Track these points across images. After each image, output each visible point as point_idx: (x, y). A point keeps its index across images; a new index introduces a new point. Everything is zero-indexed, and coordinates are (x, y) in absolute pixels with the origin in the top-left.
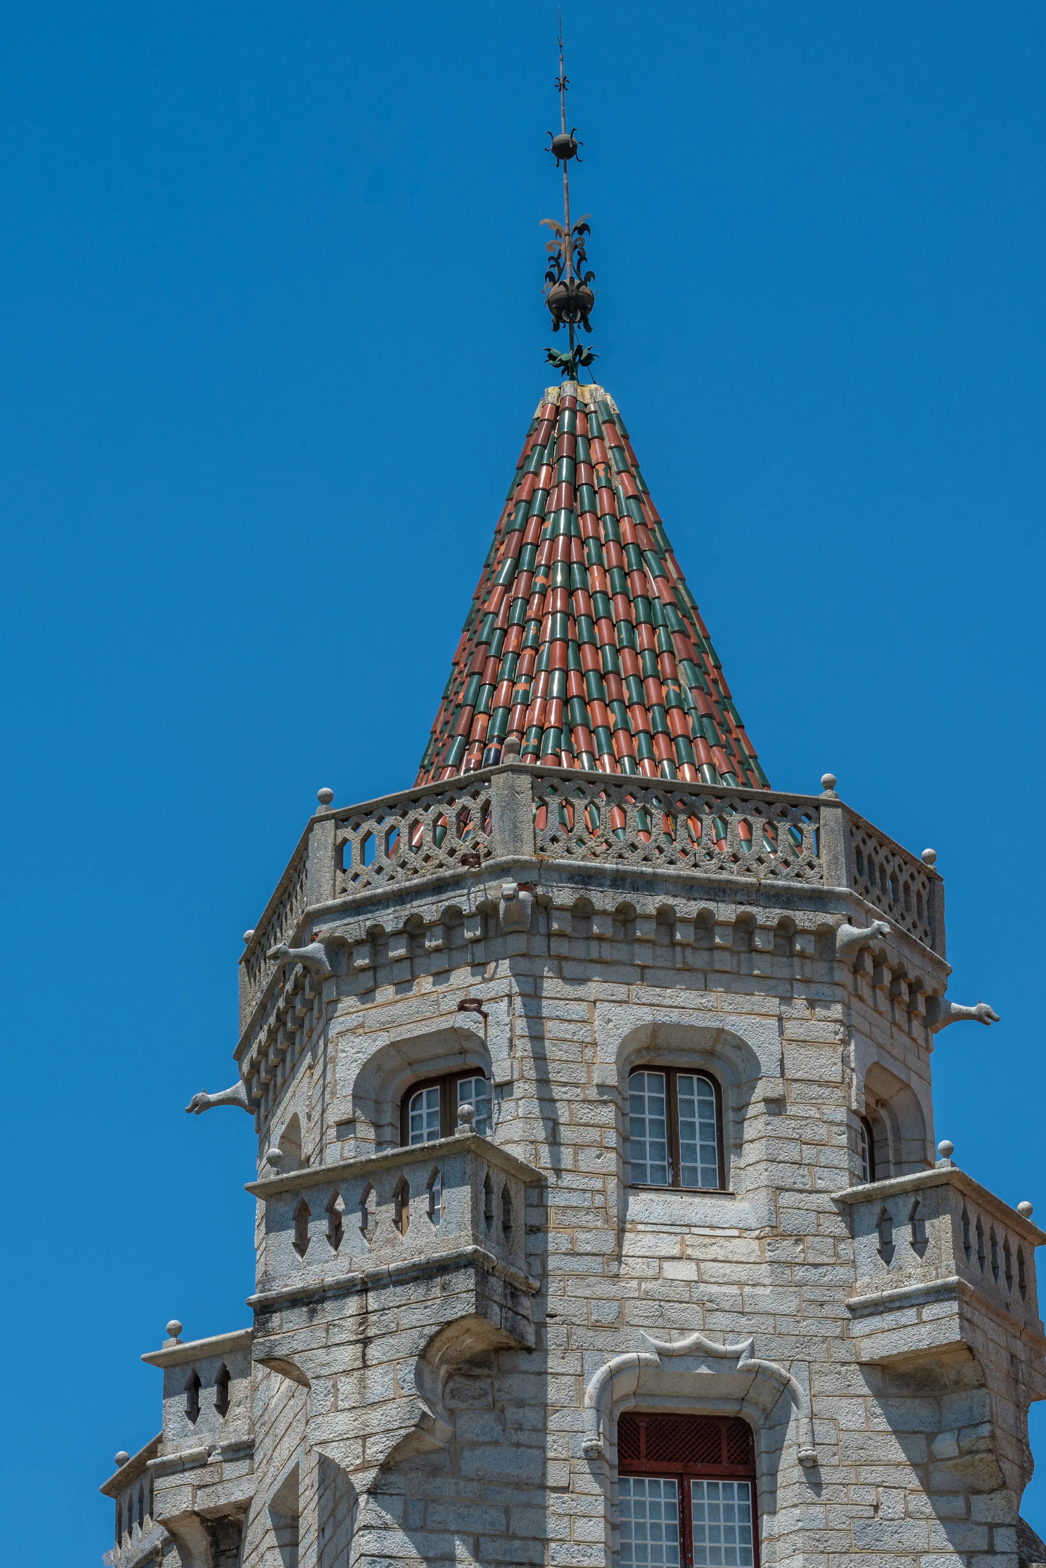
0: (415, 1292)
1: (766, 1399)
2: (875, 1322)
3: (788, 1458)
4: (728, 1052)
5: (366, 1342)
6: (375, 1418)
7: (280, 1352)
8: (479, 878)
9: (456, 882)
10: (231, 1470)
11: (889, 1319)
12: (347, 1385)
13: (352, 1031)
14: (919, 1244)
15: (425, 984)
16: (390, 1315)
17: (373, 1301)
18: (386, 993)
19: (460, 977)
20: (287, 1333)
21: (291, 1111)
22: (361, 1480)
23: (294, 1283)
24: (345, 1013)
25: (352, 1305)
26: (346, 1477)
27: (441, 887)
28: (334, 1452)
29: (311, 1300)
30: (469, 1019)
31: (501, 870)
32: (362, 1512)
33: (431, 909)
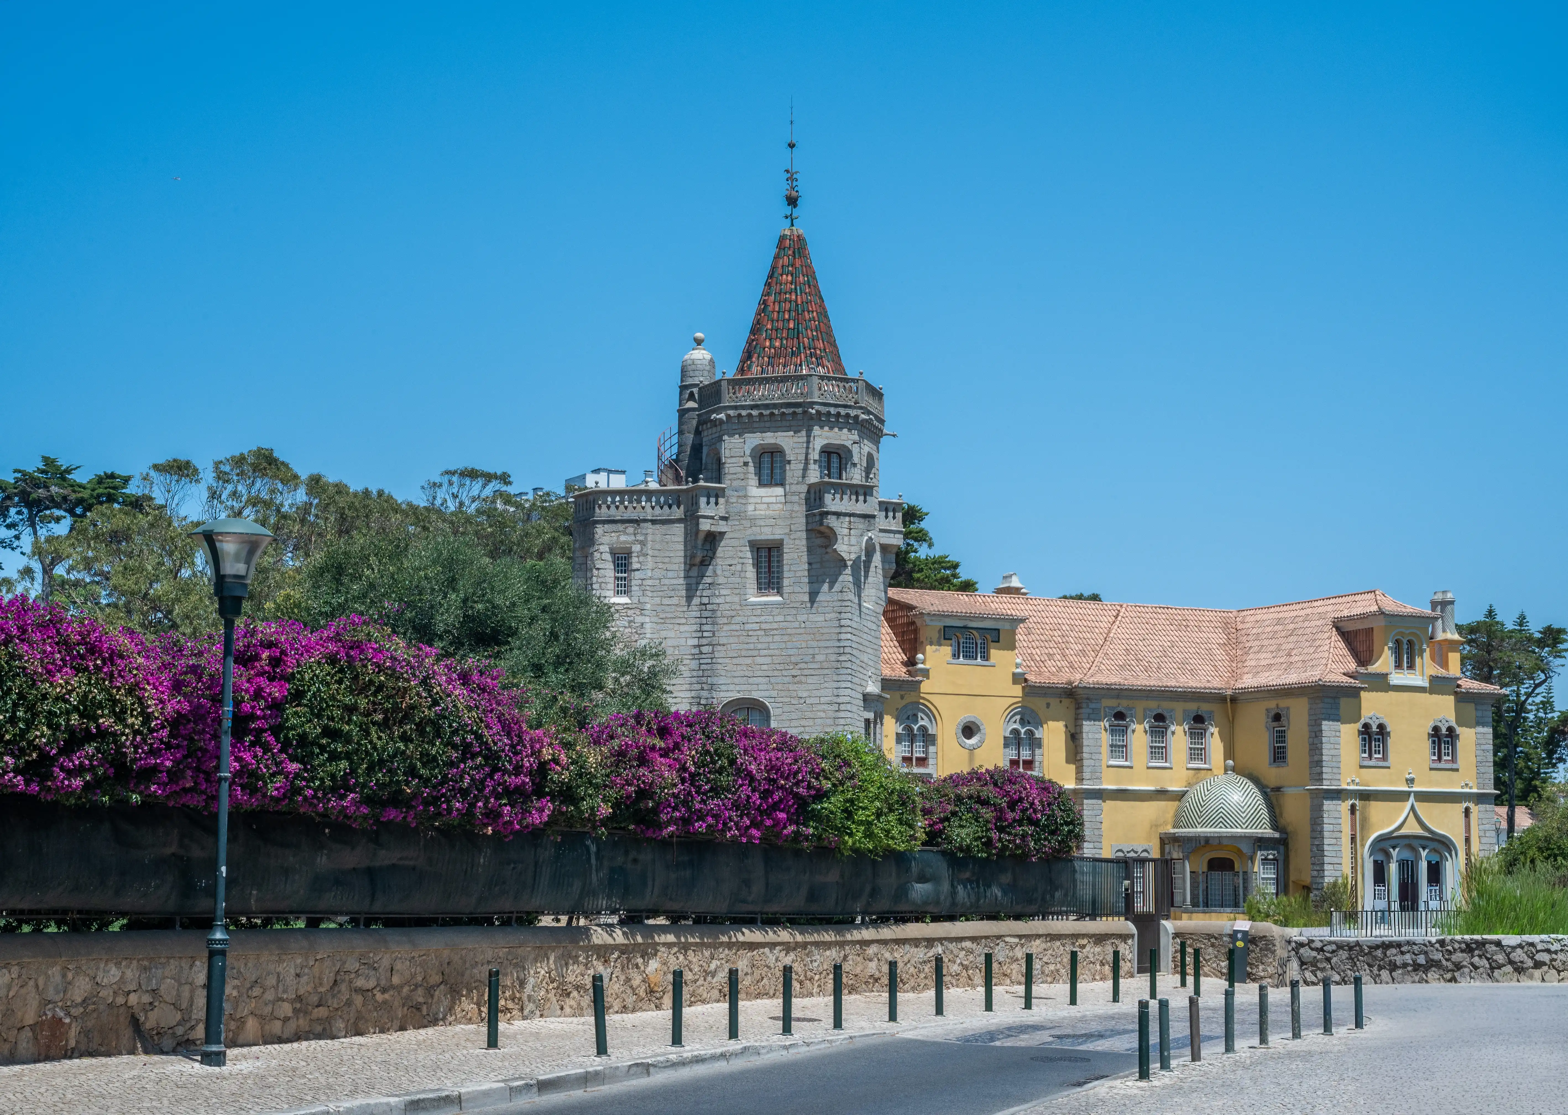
0: (862, 520)
1: (873, 549)
2: (885, 535)
3: (874, 565)
5: (850, 529)
6: (853, 549)
7: (829, 524)
10: (721, 522)
11: (887, 535)
12: (846, 539)
14: (894, 518)
15: (836, 430)
16: (856, 524)
17: (852, 519)
18: (827, 429)
19: (845, 431)
20: (832, 521)
21: (772, 441)
22: (849, 563)
23: (833, 509)
24: (816, 430)
25: (847, 519)
26: (843, 560)
27: (845, 406)
28: (843, 554)
29: (838, 514)
30: (848, 444)
31: (861, 408)
32: (848, 571)
33: (843, 412)
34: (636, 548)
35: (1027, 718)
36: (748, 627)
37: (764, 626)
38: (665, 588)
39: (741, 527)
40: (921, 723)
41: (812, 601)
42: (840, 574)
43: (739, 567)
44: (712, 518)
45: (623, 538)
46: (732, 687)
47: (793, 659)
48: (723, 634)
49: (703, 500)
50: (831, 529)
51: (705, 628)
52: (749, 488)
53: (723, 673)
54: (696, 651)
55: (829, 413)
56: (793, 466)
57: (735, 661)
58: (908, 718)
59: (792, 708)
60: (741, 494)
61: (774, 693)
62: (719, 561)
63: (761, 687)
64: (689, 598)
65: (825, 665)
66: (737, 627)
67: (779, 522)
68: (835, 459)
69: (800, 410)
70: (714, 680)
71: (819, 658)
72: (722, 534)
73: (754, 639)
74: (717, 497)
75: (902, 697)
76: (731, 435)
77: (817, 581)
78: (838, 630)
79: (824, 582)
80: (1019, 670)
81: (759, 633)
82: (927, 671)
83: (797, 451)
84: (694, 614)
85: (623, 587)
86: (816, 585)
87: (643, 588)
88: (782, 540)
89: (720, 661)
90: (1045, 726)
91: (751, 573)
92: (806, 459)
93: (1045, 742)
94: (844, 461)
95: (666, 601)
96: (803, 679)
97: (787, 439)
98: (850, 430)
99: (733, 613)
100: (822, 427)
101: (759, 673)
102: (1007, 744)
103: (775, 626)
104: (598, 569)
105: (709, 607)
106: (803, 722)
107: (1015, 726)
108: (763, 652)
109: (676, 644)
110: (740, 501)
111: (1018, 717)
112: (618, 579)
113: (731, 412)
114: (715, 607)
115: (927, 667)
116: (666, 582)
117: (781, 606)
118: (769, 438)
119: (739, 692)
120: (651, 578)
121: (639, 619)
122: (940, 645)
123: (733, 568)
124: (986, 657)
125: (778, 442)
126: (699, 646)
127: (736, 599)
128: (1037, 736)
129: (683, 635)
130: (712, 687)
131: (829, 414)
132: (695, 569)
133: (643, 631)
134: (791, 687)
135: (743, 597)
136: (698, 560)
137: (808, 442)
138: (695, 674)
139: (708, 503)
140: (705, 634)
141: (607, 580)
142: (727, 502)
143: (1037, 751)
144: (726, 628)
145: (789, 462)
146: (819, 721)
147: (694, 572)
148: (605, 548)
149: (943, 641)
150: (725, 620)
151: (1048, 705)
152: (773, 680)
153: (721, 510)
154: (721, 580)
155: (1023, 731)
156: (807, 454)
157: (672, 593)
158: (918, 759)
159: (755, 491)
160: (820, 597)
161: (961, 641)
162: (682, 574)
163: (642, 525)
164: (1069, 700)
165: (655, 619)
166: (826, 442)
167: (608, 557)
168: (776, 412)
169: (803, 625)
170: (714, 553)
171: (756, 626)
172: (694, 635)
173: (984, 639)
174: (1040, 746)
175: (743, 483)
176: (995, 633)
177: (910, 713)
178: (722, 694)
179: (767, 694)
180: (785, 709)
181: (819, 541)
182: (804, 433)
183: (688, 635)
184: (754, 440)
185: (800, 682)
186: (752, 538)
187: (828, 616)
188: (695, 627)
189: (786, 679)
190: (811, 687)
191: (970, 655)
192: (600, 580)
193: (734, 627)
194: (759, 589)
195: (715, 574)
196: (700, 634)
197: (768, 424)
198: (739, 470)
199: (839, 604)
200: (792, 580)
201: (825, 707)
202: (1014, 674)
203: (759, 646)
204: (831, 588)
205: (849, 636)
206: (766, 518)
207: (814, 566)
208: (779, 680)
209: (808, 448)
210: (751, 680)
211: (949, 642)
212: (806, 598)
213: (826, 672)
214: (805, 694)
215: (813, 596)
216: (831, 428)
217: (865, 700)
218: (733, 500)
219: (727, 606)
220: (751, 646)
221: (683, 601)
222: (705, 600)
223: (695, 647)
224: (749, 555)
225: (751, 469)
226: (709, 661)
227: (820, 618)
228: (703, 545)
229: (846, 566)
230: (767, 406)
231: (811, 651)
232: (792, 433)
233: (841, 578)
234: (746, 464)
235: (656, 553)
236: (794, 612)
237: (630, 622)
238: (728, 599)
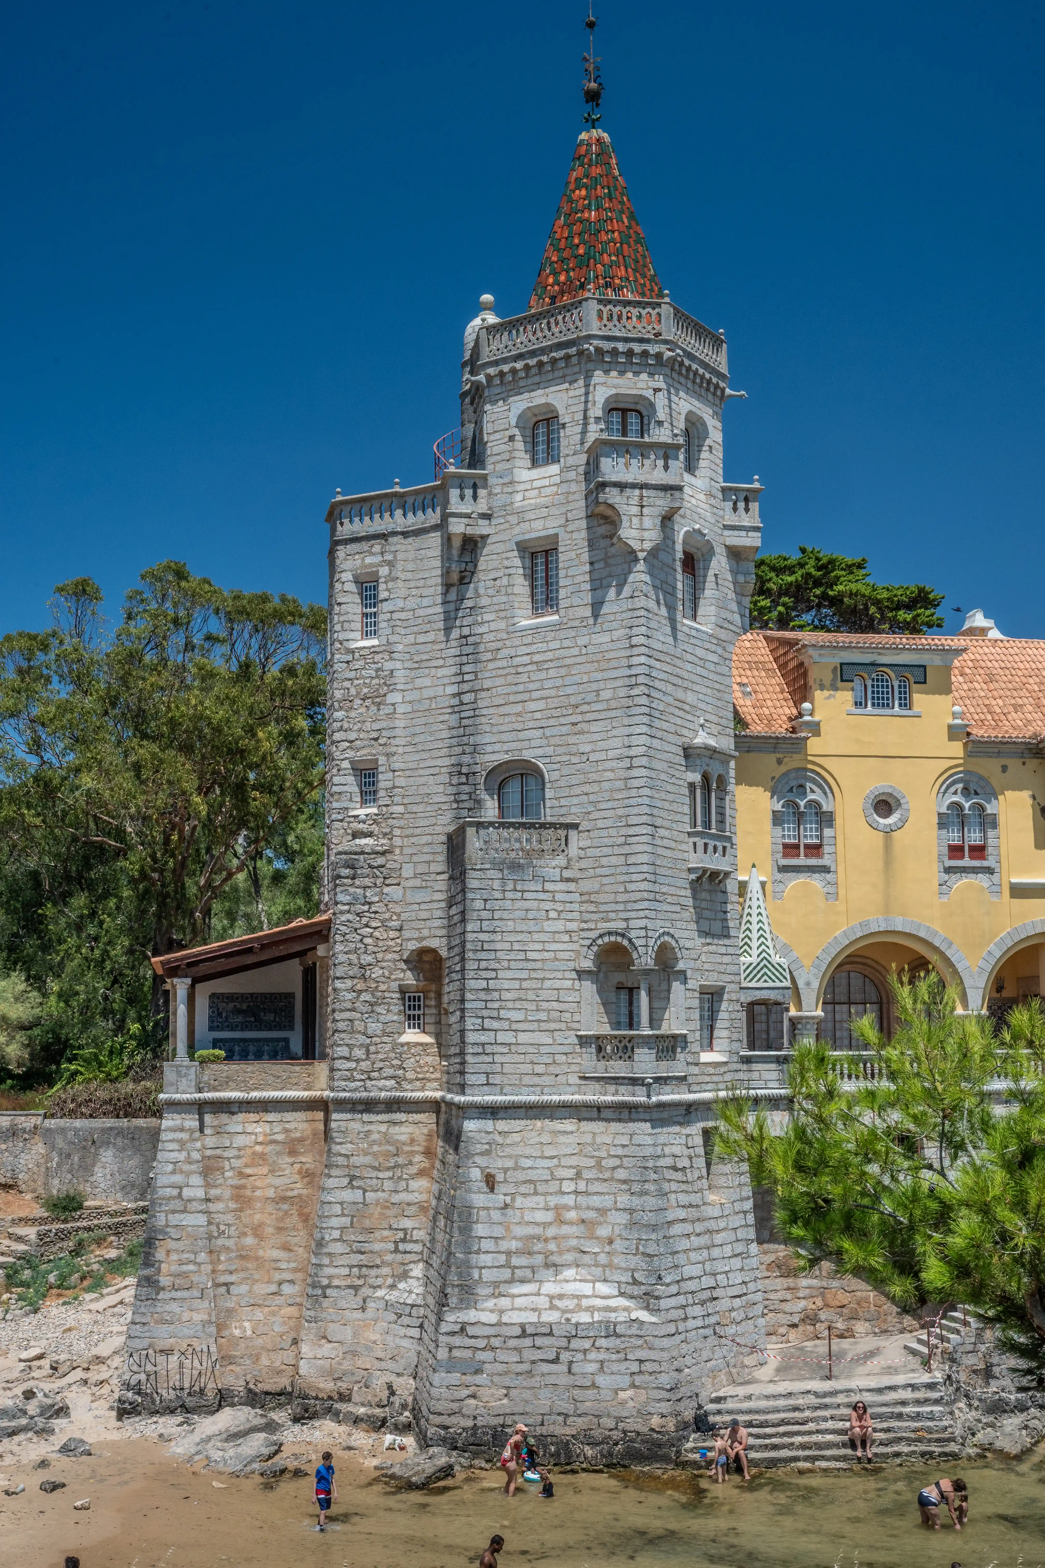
0: (661, 494)
1: (705, 550)
2: (731, 532)
3: (711, 573)
4: (699, 425)
5: (642, 507)
6: (646, 535)
7: (610, 502)
8: (656, 342)
9: (648, 341)
10: (481, 522)
11: (736, 533)
12: (635, 520)
13: (602, 384)
14: (747, 510)
15: (630, 375)
16: (651, 500)
17: (645, 492)
18: (614, 374)
19: (644, 376)
20: (612, 496)
21: (542, 401)
22: (641, 555)
23: (614, 478)
24: (598, 376)
25: (637, 492)
26: (633, 552)
27: (641, 340)
28: (631, 542)
29: (622, 486)
30: (649, 394)
31: (666, 342)
32: (641, 566)
33: (637, 348)
34: (384, 571)
35: (972, 787)
36: (517, 661)
37: (537, 658)
38: (420, 621)
39: (506, 526)
40: (811, 797)
41: (596, 615)
42: (630, 572)
43: (505, 581)
44: (468, 516)
45: (368, 560)
46: (497, 747)
47: (573, 700)
48: (487, 675)
49: (454, 493)
50: (611, 507)
51: (466, 669)
52: (516, 470)
53: (487, 728)
54: (456, 701)
55: (615, 349)
56: (568, 431)
57: (502, 710)
58: (791, 790)
59: (572, 770)
60: (506, 480)
61: (549, 751)
62: (481, 576)
63: (534, 743)
64: (448, 630)
65: (613, 704)
66: (504, 663)
67: (554, 511)
68: (633, 419)
69: (573, 351)
70: (478, 739)
71: (606, 695)
72: (484, 537)
73: (524, 678)
74: (475, 487)
75: (779, 762)
76: (494, 402)
77: (601, 587)
78: (628, 653)
79: (610, 586)
80: (958, 721)
81: (530, 668)
82: (818, 724)
83: (573, 409)
84: (453, 651)
85: (370, 628)
86: (599, 592)
87: (393, 623)
88: (557, 535)
89: (484, 712)
90: (1001, 797)
91: (521, 586)
92: (585, 417)
93: (1002, 820)
94: (646, 421)
95: (421, 638)
96: (585, 726)
97: (560, 394)
98: (651, 375)
99: (499, 645)
100: (607, 372)
101: (531, 724)
102: (943, 822)
103: (550, 656)
104: (340, 604)
105: (471, 640)
106: (587, 788)
107: (955, 799)
108: (536, 695)
109: (432, 694)
110: (506, 490)
111: (960, 786)
112: (365, 615)
113: (491, 371)
114: (477, 639)
115: (817, 718)
116: (421, 612)
117: (556, 627)
118: (538, 398)
119: (507, 752)
120: (403, 610)
121: (388, 666)
122: (836, 689)
123: (498, 582)
124: (906, 704)
125: (550, 400)
126: (459, 694)
127: (502, 625)
128: (989, 811)
129: (440, 682)
130: (476, 749)
131: (615, 352)
132: (454, 591)
133: (392, 681)
134: (572, 739)
135: (511, 621)
136: (455, 577)
137: (587, 394)
138: (454, 732)
139: (462, 497)
140: (467, 677)
141: (350, 617)
142: (490, 494)
143: (991, 833)
144: (491, 666)
145: (564, 426)
146: (606, 785)
147: (453, 596)
148: (347, 576)
149: (840, 684)
150: (489, 656)
151: (1004, 768)
152: (548, 732)
153: (482, 506)
154: (484, 601)
155: (967, 805)
156: (586, 411)
157: (427, 627)
158: (807, 846)
159: (525, 474)
160: (605, 609)
161: (869, 683)
162: (439, 599)
163: (390, 539)
164: (1035, 761)
165: (408, 664)
166: (613, 391)
167: (351, 587)
168: (545, 358)
169: (584, 651)
170: (476, 566)
171: (526, 660)
172: (454, 680)
173: (903, 680)
174: (994, 825)
175: (508, 465)
176: (919, 672)
177: (794, 783)
178: (487, 758)
179: (540, 752)
180: (564, 772)
181: (603, 530)
182: (581, 382)
183: (446, 681)
184: (519, 404)
185: (582, 732)
186: (520, 538)
187: (617, 634)
188: (454, 670)
189: (564, 730)
190: (596, 737)
191: (882, 702)
192: (342, 619)
193: (499, 664)
194: (535, 609)
195: (478, 596)
196: (459, 679)
197: (536, 379)
198: (504, 447)
199: (630, 614)
200: (570, 589)
201: (614, 764)
202: (950, 727)
203: (531, 686)
204: (619, 593)
205: (643, 659)
206: (537, 508)
207: (597, 566)
208: (555, 731)
209: (586, 402)
210: (522, 735)
211: (850, 684)
212: (588, 612)
213: (613, 714)
214: (587, 748)
215: (597, 606)
216: (622, 373)
217: (687, 756)
218: (497, 490)
219: (491, 637)
220: (521, 688)
221: (441, 636)
222: (466, 631)
223: (454, 695)
224: (518, 562)
225: (519, 445)
226: (471, 713)
227: (606, 638)
228: (461, 555)
229: (636, 560)
230: (533, 353)
231: (594, 686)
232: (566, 385)
233: (631, 578)
234: (512, 438)
235: (409, 575)
236: (573, 633)
237: (377, 670)
238: (493, 625)
